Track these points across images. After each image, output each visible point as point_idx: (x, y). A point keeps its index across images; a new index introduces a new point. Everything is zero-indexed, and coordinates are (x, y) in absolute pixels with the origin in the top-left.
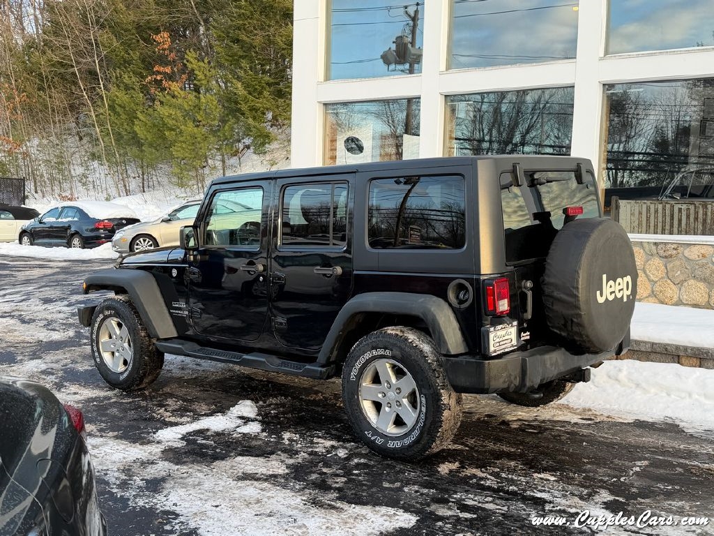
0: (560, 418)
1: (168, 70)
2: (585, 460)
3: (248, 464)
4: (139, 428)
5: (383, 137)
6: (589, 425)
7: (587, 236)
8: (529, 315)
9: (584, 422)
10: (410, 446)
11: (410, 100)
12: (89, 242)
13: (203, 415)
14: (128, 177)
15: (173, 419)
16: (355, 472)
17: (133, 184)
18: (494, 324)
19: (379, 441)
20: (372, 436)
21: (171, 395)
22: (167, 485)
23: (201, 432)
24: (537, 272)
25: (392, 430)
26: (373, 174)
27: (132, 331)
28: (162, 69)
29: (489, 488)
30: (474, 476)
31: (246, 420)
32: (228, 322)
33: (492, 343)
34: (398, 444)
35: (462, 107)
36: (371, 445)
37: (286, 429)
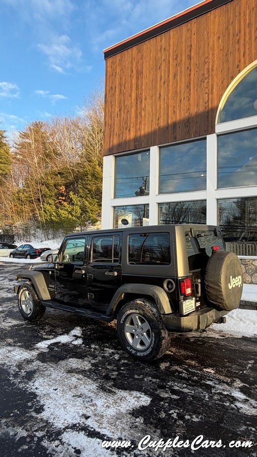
0: (211, 336)
1: (64, 198)
2: (225, 360)
3: (74, 363)
4: (31, 341)
5: (136, 220)
6: (223, 339)
7: (223, 259)
8: (199, 295)
9: (221, 337)
10: (147, 356)
11: (145, 205)
12: (33, 257)
13: (59, 335)
14: (49, 234)
15: (46, 337)
16: (122, 368)
17: (50, 237)
18: (185, 299)
19: (133, 352)
20: (130, 349)
21: (48, 324)
22: (36, 376)
23: (56, 344)
24: (202, 275)
25: (139, 347)
26: (131, 232)
27: (33, 297)
28: (61, 198)
29: (184, 378)
30: (177, 370)
31: (77, 337)
32: (74, 292)
33: (184, 309)
34: (142, 354)
35: (164, 207)
36: (130, 353)
37: (93, 342)
